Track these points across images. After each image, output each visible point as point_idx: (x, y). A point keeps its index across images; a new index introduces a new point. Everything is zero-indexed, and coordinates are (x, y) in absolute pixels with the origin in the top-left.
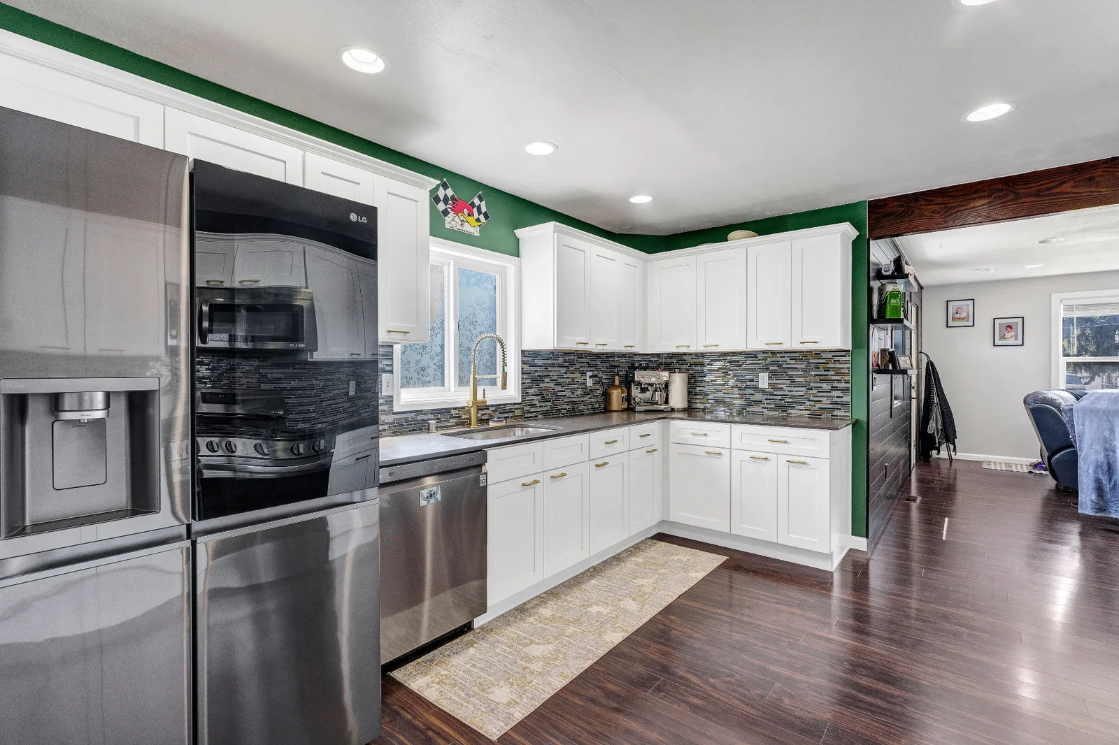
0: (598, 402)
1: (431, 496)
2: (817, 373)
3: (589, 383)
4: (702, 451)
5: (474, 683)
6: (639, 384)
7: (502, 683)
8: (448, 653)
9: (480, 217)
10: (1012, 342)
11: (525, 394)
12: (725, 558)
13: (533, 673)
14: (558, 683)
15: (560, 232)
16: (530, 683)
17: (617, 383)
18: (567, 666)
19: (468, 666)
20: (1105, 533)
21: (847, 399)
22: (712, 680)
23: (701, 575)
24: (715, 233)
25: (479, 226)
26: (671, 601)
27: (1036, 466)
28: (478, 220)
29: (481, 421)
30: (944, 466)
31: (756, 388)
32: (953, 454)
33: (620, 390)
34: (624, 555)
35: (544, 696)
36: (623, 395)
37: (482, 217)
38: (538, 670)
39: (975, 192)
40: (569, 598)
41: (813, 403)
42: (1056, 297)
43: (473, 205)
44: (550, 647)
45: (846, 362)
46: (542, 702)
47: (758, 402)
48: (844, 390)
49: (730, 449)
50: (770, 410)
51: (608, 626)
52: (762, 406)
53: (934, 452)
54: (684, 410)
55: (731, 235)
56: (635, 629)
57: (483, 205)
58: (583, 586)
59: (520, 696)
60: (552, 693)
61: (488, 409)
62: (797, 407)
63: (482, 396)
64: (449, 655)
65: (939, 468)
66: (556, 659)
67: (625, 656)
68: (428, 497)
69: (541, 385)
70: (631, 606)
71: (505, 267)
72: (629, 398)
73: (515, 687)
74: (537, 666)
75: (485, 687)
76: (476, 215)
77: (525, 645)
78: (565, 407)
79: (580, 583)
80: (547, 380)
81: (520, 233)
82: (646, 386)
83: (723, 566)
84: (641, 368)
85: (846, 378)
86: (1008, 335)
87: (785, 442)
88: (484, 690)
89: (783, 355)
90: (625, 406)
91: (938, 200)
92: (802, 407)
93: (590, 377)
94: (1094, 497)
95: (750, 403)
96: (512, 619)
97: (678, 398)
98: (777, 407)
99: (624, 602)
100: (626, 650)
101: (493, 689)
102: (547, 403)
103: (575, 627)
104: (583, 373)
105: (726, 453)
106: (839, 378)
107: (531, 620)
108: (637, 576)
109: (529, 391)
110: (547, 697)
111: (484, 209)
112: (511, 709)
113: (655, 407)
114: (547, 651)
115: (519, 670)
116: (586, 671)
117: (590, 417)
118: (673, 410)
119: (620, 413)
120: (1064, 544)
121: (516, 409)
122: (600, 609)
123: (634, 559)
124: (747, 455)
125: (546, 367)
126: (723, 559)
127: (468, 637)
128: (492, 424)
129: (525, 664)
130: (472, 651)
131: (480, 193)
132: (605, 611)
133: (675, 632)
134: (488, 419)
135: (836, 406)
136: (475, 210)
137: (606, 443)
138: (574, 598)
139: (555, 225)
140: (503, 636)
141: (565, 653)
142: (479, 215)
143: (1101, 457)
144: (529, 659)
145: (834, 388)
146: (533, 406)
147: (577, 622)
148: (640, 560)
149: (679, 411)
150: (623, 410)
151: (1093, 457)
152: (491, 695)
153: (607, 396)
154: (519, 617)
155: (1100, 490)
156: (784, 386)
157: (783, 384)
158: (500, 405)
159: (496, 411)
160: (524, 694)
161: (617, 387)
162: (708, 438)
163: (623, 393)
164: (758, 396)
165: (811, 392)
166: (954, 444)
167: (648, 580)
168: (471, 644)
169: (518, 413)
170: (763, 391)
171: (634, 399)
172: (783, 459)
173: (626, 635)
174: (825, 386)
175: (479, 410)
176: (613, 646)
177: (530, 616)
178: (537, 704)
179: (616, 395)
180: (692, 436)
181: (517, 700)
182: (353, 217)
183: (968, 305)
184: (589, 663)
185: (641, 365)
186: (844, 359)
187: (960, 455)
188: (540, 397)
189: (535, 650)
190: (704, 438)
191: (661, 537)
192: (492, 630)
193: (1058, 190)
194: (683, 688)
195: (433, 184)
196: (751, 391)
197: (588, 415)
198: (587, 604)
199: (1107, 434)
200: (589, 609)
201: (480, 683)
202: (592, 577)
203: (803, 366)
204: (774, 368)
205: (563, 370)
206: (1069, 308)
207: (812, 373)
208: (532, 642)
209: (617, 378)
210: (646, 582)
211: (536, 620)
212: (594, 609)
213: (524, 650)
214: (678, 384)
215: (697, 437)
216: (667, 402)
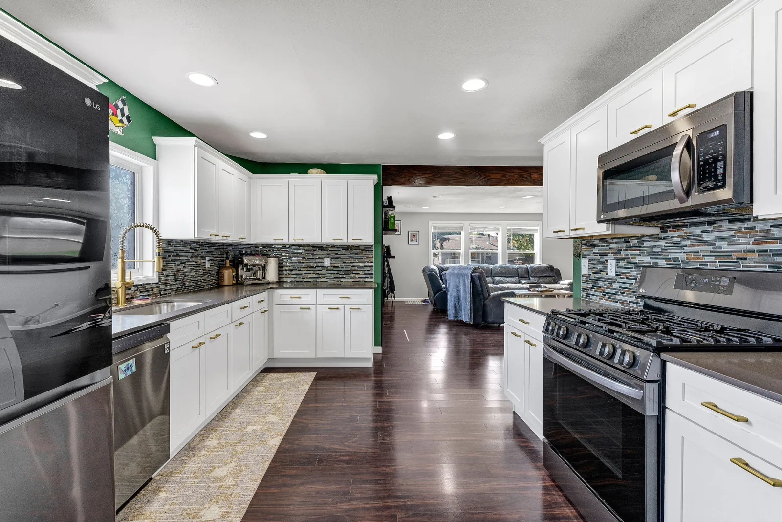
0: (213, 280)
1: (128, 369)
2: (357, 257)
3: (208, 265)
4: (298, 308)
5: (182, 516)
6: (246, 265)
7: (207, 505)
8: (138, 506)
9: (123, 119)
10: (415, 243)
11: (161, 275)
12: (315, 373)
13: (229, 488)
14: (253, 486)
15: (200, 147)
16: (231, 495)
17: (228, 265)
18: (253, 472)
19: (166, 507)
20: (458, 327)
21: (372, 272)
22: (346, 444)
23: (307, 387)
24: (301, 167)
25: (123, 127)
26: (298, 407)
27: (425, 301)
28: (121, 121)
29: (128, 300)
30: (390, 305)
31: (323, 267)
32: (393, 298)
33: (231, 270)
34: (249, 388)
35: (247, 498)
36: (233, 274)
37: (124, 119)
38: (232, 484)
39: (426, 170)
40: (225, 428)
41: (354, 275)
42: (430, 222)
43: (117, 107)
44: (232, 465)
45: (372, 251)
46: (248, 503)
47: (324, 276)
48: (371, 267)
49: (316, 305)
50: (330, 279)
51: (266, 436)
52: (326, 277)
53: (386, 298)
54: (276, 283)
55: (310, 171)
56: (285, 431)
57: (126, 108)
58: (231, 416)
59: (229, 507)
60: (253, 494)
61: (131, 289)
62: (346, 278)
63: (129, 277)
64: (141, 507)
65: (388, 306)
66: (242, 471)
67: (287, 451)
68: (125, 371)
69: (173, 267)
70: (274, 419)
71: (141, 167)
72: (237, 276)
73: (221, 503)
74: (230, 482)
75: (194, 514)
76: (120, 117)
77: (210, 472)
78: (191, 284)
79: (227, 415)
80: (178, 263)
81: (158, 140)
82: (251, 267)
83: (316, 379)
84: (247, 254)
85: (372, 260)
86: (414, 239)
87: (348, 298)
88: (195, 517)
89: (338, 247)
90: (234, 282)
91: (412, 171)
92: (349, 277)
93: (209, 261)
94: (454, 312)
95: (319, 276)
96: (185, 458)
97: (272, 274)
98: (335, 277)
99: (267, 418)
100: (287, 446)
101: (202, 512)
102: (178, 282)
103: (242, 445)
104: (203, 258)
105: (313, 308)
106: (368, 260)
107: (203, 452)
108: (267, 399)
109: (164, 272)
110: (250, 498)
111: (126, 113)
112: (228, 518)
113: (257, 282)
114: (231, 469)
115: (216, 490)
116: (268, 470)
117: (208, 292)
118: (269, 283)
119: (231, 287)
120: (439, 334)
121: (154, 288)
122: (254, 427)
123: (258, 388)
124: (326, 308)
125: (177, 252)
126: (314, 374)
127: (153, 485)
128: (136, 302)
129: (219, 484)
130: (162, 495)
131: (124, 97)
132: (258, 427)
133: (311, 425)
134: (131, 298)
135: (367, 276)
136: (119, 112)
137: (241, 308)
138: (228, 426)
139: (196, 141)
140: (185, 473)
141: (246, 465)
142: (122, 116)
143: (456, 294)
144: (220, 479)
145: (366, 266)
146: (167, 284)
147: (241, 441)
148: (262, 388)
149: (273, 283)
150: (233, 285)
151: (453, 294)
152: (203, 517)
153: (220, 275)
154: (190, 454)
155: (455, 308)
156: (339, 265)
157: (339, 263)
158: (141, 285)
159: (137, 290)
160: (231, 504)
161: (227, 268)
162: (302, 299)
163: (233, 272)
164: (324, 272)
165: (354, 268)
166: (394, 294)
167: (275, 399)
168: (158, 490)
169: (155, 291)
170: (327, 268)
171: (242, 276)
172: (348, 308)
173: (281, 438)
174: (361, 265)
175: (126, 290)
176: (277, 447)
177: (200, 451)
178: (246, 506)
179: (228, 274)
180: (290, 299)
181: (228, 510)
182: (88, 102)
183: (399, 224)
184: (268, 464)
185: (246, 252)
186: (370, 249)
187: (397, 299)
188: (172, 277)
189: (220, 472)
190: (299, 299)
191: (267, 370)
192: (171, 473)
193: (454, 176)
194: (334, 454)
195: (101, 81)
196: (320, 269)
197: (207, 290)
198: (241, 428)
199: (458, 284)
200: (245, 430)
201: (188, 514)
202: (234, 408)
203: (349, 253)
204: (333, 255)
205: (190, 255)
206: (435, 228)
207: (354, 257)
208: (214, 468)
209: (228, 261)
210: (276, 400)
211: (205, 451)
212: (249, 429)
213: (211, 475)
214: (272, 265)
215: (294, 299)
216: (264, 278)
